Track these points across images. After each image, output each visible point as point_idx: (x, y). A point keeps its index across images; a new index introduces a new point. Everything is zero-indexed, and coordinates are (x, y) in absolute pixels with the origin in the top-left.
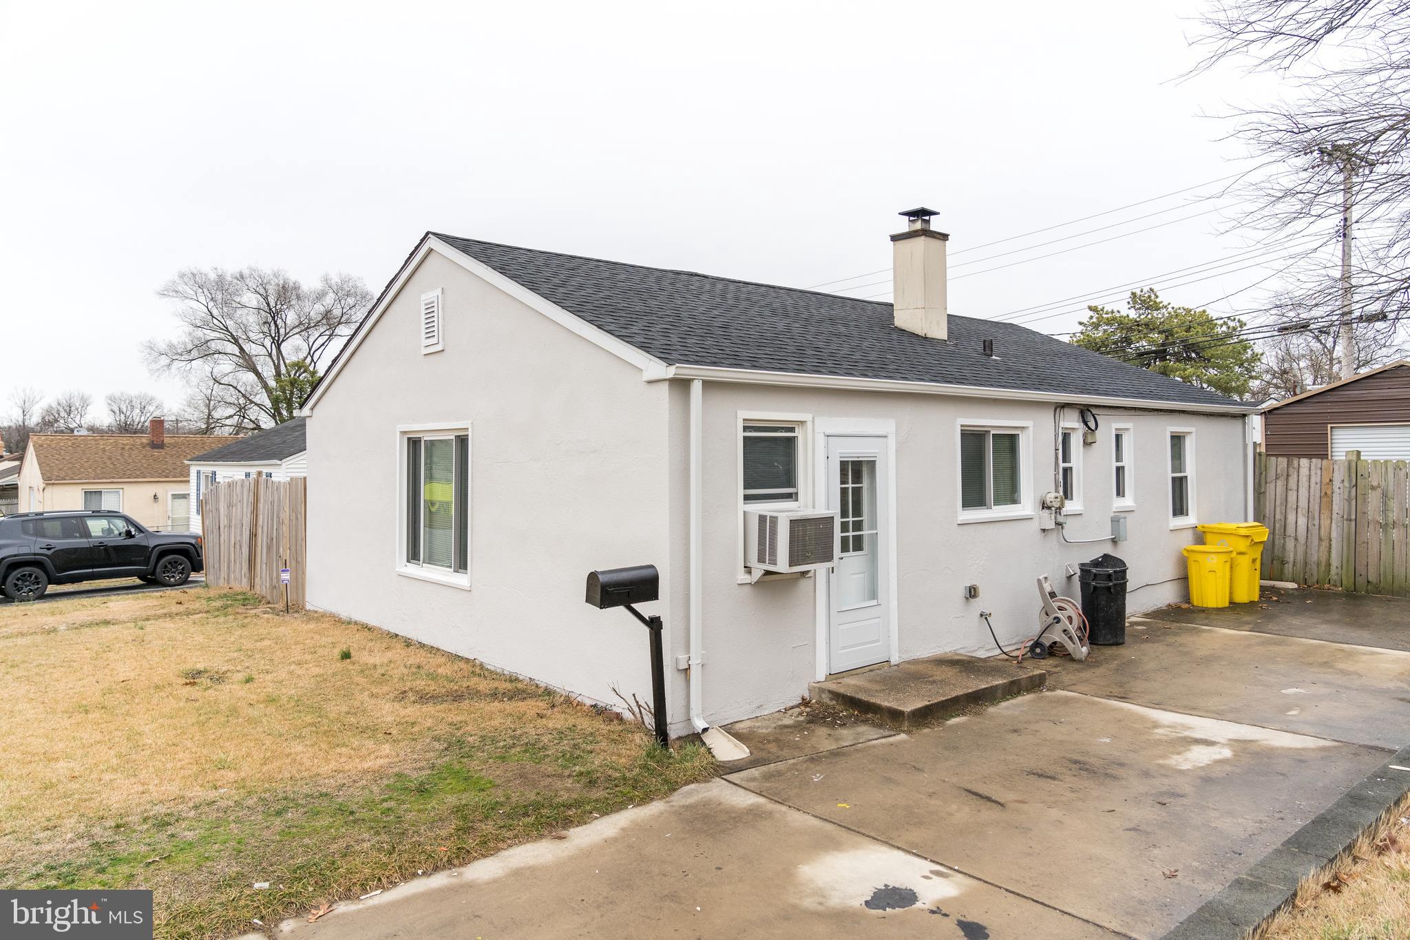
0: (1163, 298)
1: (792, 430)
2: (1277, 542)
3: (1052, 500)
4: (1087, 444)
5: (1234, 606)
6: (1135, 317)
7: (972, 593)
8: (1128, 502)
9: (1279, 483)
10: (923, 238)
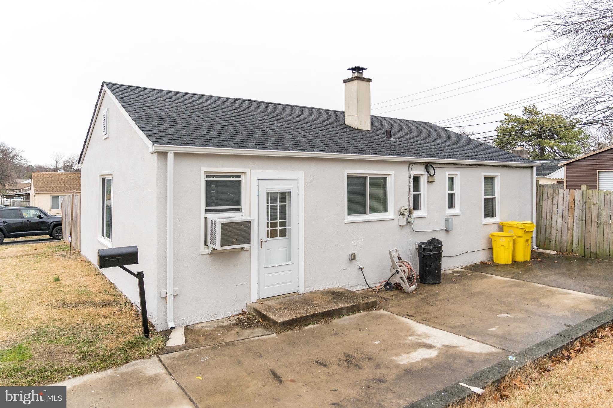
0: (539, 108)
1: (239, 177)
2: (547, 230)
3: (404, 210)
4: (430, 182)
5: (515, 263)
6: (526, 118)
7: (353, 258)
8: (456, 211)
9: (549, 201)
10: (356, 81)
